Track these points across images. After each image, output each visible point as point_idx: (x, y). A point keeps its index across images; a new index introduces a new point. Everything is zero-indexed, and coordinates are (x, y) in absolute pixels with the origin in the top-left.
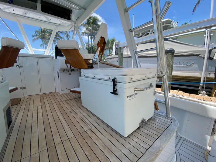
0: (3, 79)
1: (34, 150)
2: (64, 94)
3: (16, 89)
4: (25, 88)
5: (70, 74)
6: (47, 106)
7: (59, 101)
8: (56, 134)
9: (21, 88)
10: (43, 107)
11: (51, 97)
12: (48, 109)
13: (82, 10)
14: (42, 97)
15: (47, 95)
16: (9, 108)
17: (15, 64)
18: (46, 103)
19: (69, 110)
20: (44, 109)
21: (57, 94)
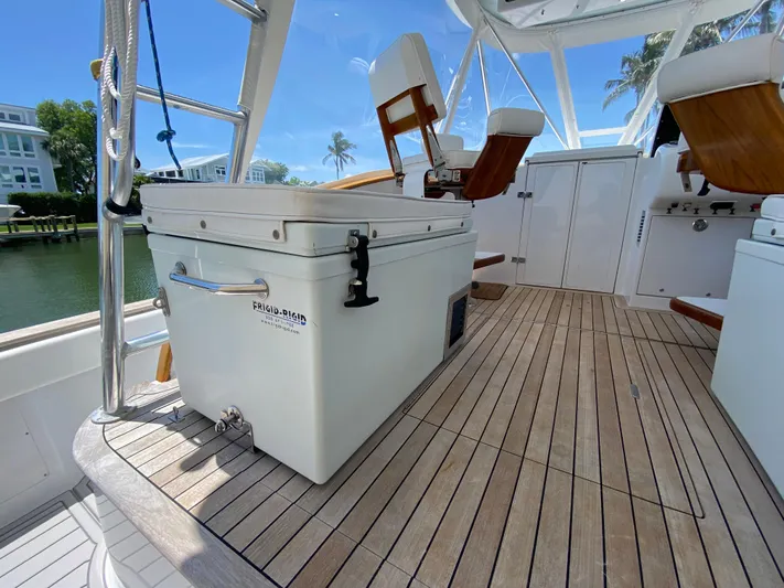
0: (462, 224)
1: (473, 430)
2: (642, 311)
3: (500, 259)
4: (522, 260)
5: (700, 226)
6: (561, 332)
7: (612, 329)
8: (543, 428)
9: (514, 259)
10: (548, 329)
11: (587, 309)
12: (559, 341)
14: (559, 301)
15: (580, 296)
16: (464, 299)
17: (513, 188)
18: (563, 320)
19: (633, 377)
20: (546, 337)
21: (613, 305)
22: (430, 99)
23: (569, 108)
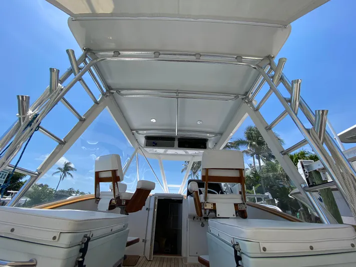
0: (124, 227)
3: (137, 241)
5: (203, 225)
9: (143, 241)
13: (219, 136)
16: (119, 266)
17: (144, 208)
22: (118, 174)
23: (164, 177)
